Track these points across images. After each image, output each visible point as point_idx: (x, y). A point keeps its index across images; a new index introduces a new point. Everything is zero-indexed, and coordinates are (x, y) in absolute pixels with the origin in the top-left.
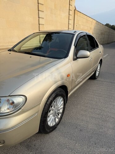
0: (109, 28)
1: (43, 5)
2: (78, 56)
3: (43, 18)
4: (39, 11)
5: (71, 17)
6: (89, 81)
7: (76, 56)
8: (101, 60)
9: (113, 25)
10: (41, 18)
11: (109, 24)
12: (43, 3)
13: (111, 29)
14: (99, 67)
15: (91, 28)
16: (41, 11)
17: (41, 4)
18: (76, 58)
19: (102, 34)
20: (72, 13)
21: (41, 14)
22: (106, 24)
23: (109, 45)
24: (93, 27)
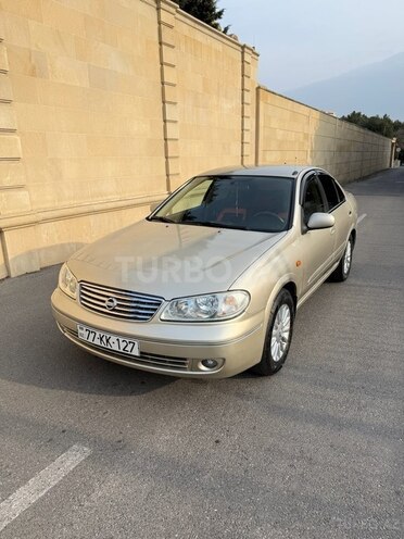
0: (362, 130)
1: (174, 85)
2: (310, 225)
3: (175, 122)
4: (167, 105)
5: (250, 111)
6: (327, 285)
7: (306, 224)
8: (353, 232)
9: (375, 115)
10: (170, 121)
11: (359, 114)
12: (173, 82)
13: (370, 133)
14: (349, 249)
15: (306, 136)
16: (170, 103)
17: (169, 84)
18: (306, 228)
19: (341, 149)
20: (250, 97)
21: (171, 113)
22: (350, 113)
23: (365, 184)
24: (312, 130)
